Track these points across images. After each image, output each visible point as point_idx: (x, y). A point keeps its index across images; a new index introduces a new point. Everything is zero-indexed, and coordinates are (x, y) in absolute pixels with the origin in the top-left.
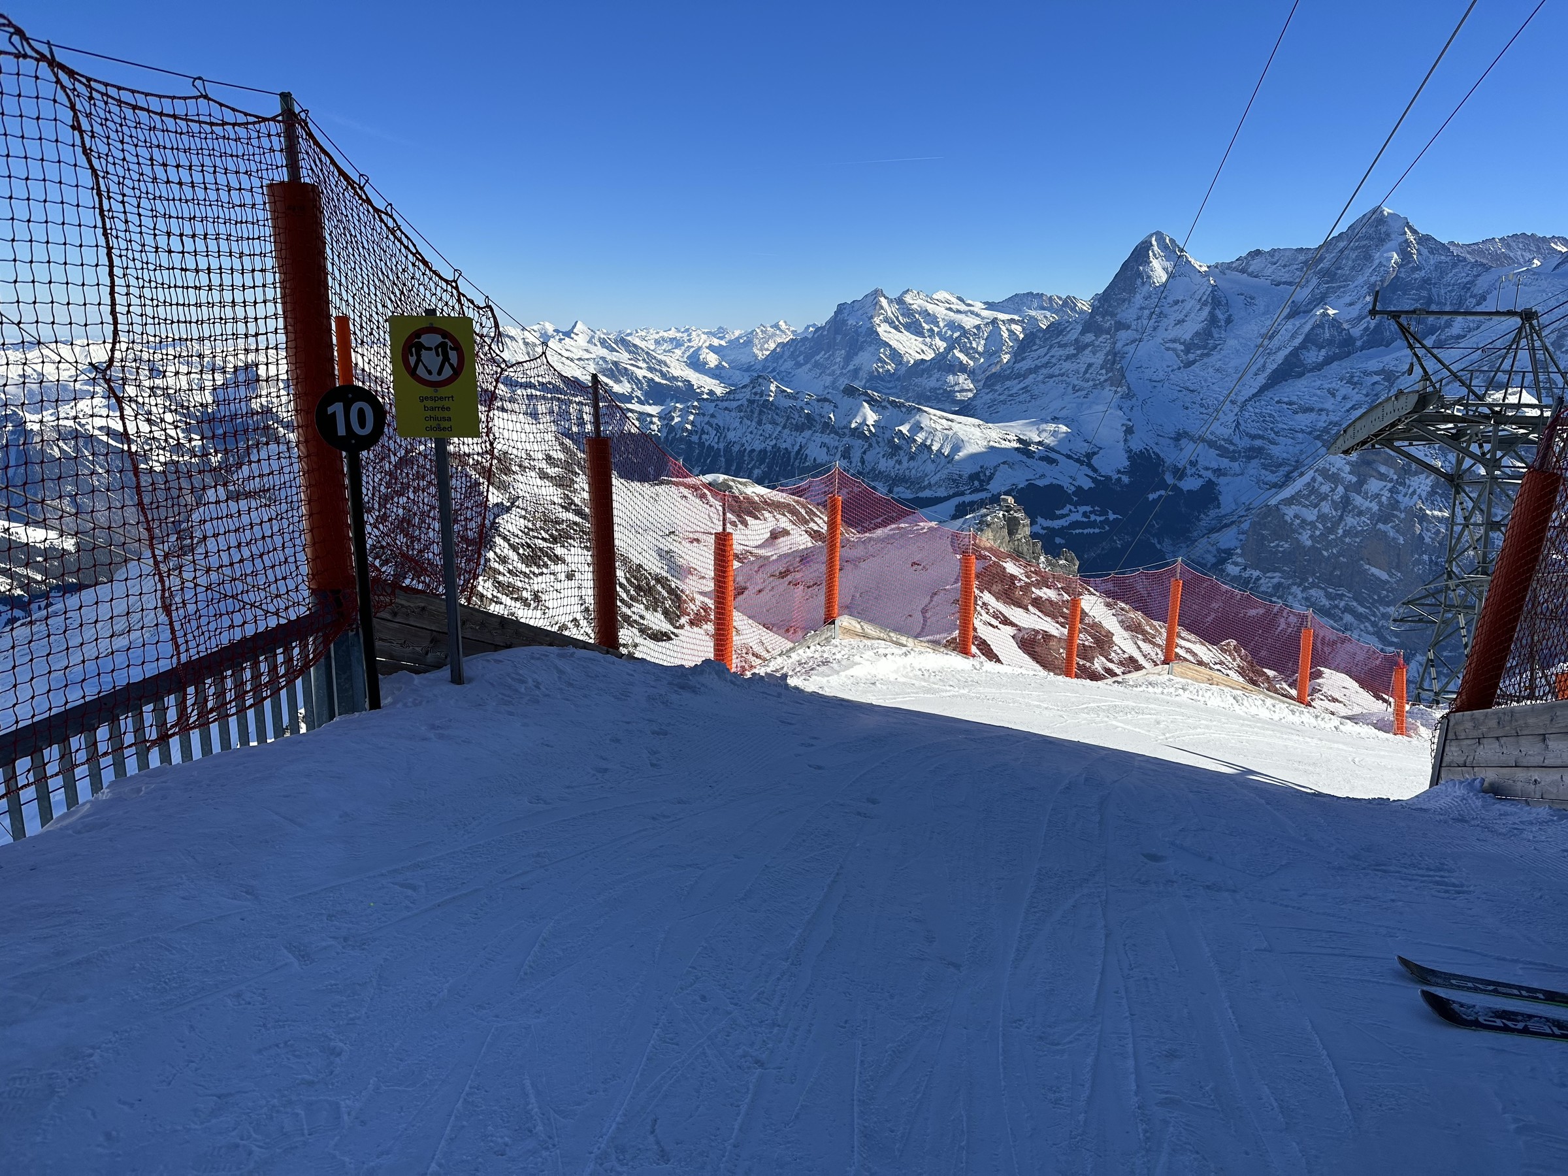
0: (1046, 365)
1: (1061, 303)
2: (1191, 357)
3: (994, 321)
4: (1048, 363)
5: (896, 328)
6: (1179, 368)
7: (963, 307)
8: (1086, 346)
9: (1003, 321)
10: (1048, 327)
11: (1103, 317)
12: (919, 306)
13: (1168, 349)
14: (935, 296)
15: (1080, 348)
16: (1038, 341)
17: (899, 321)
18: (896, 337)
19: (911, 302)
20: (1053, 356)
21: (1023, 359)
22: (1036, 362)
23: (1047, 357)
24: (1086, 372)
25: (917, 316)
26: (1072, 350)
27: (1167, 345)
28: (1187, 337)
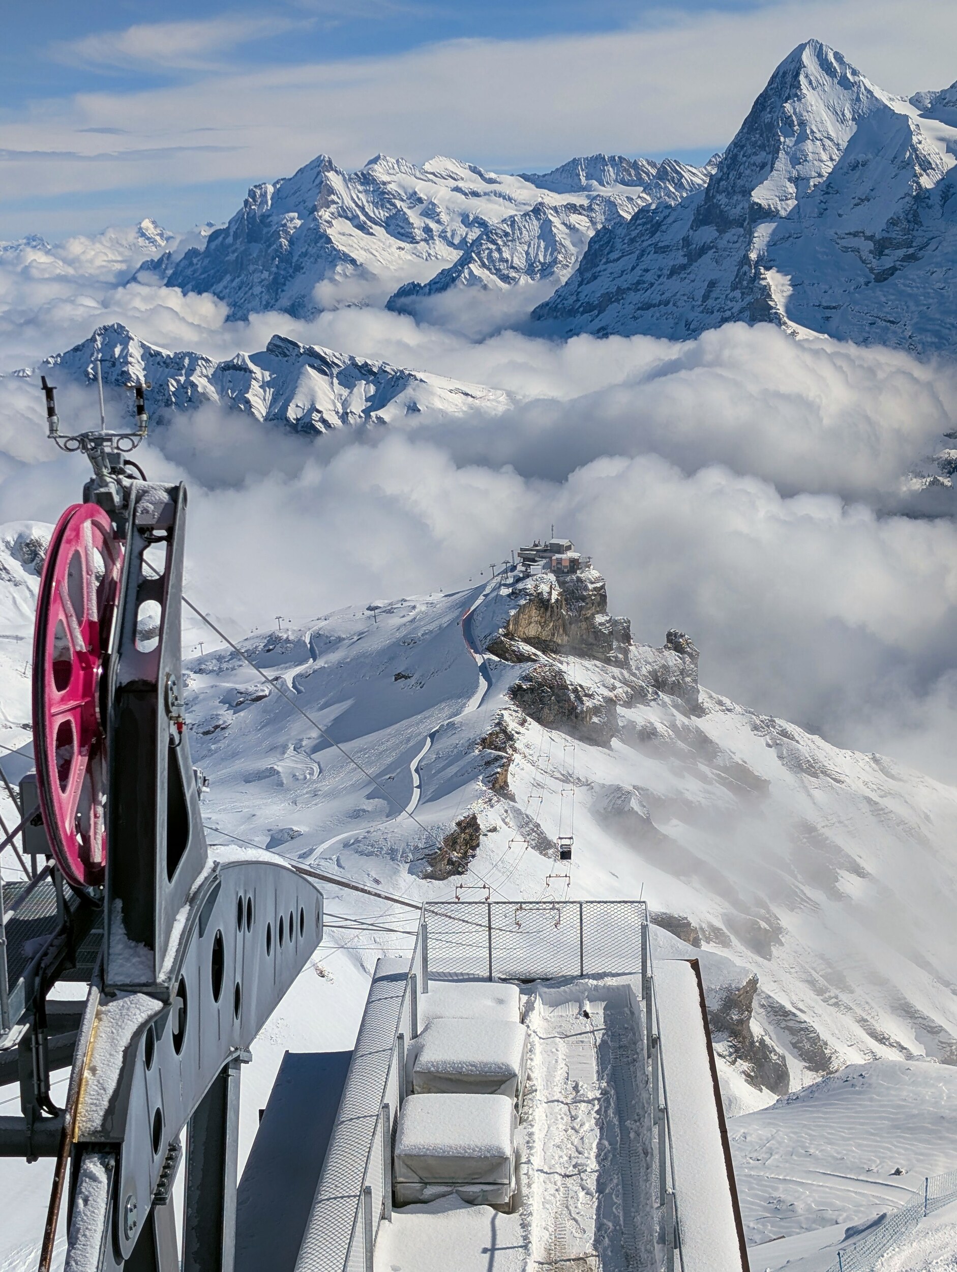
0: (636, 286)
1: (654, 172)
2: (888, 262)
3: (538, 210)
4: (638, 283)
5: (361, 227)
6: (867, 284)
7: (480, 186)
8: (703, 250)
9: (555, 209)
10: (636, 217)
11: (729, 195)
12: (400, 185)
13: (846, 249)
14: (427, 167)
15: (695, 254)
16: (619, 245)
17: (366, 215)
18: (362, 244)
19: (385, 178)
20: (647, 271)
21: (595, 277)
22: (618, 282)
23: (638, 272)
24: (706, 297)
25: (398, 203)
26: (679, 258)
27: (843, 243)
28: (877, 228)
